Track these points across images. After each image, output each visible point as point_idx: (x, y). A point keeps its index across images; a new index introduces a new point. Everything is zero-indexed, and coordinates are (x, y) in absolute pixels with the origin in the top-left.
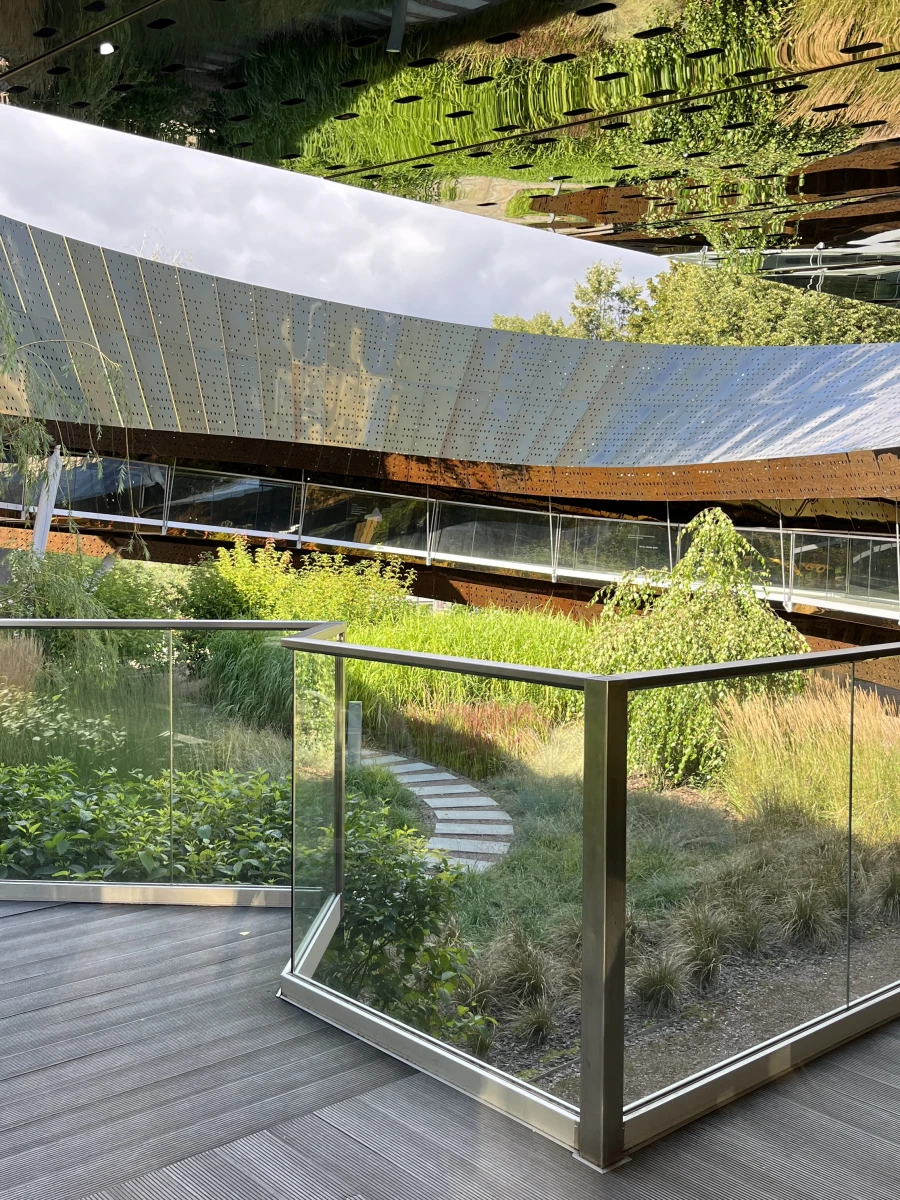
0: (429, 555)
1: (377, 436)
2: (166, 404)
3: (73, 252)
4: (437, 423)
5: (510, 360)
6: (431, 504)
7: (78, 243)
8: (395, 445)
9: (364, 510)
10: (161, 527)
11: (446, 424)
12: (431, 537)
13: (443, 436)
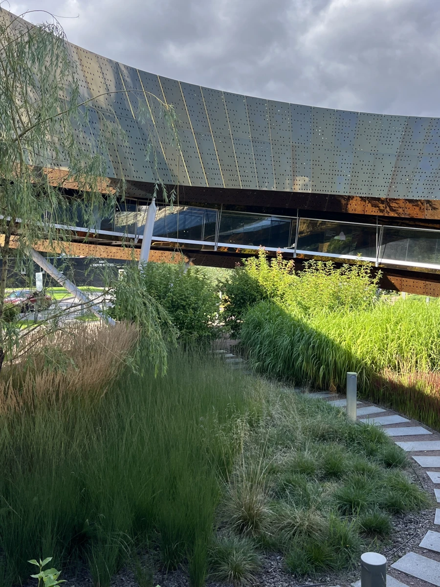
0: (378, 260)
1: (345, 186)
2: (217, 172)
3: (163, 84)
4: (384, 176)
5: (430, 135)
6: (379, 228)
7: (166, 79)
8: (357, 191)
9: (334, 233)
10: (214, 246)
11: (390, 177)
12: (379, 249)
13: (388, 185)
